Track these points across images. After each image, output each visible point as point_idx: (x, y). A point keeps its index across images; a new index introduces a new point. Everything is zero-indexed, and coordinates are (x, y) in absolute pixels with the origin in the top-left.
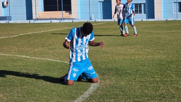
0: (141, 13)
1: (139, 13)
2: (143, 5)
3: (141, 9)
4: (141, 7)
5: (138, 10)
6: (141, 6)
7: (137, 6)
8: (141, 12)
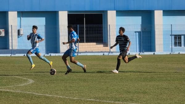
0: (181, 46)
1: (178, 46)
2: (182, 37)
3: (181, 41)
4: (181, 39)
5: (176, 43)
6: (181, 37)
7: (176, 37)
8: (181, 44)
